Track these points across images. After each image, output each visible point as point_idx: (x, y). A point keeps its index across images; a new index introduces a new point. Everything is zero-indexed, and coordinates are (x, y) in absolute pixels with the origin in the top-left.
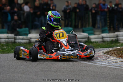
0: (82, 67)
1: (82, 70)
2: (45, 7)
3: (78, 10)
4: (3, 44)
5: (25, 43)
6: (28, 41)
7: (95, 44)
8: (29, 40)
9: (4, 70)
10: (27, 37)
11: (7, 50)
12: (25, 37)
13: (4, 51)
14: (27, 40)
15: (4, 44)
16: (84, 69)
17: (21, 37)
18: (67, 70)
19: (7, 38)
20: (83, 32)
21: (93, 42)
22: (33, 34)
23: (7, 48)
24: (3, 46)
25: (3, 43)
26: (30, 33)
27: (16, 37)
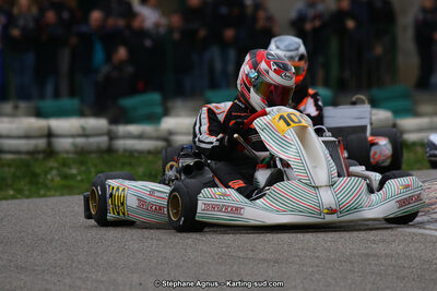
0: (374, 242)
1: (375, 255)
2: (224, 10)
3: (350, 24)
4: (65, 156)
5: (149, 152)
6: (160, 144)
7: (419, 149)
8: (167, 138)
9: (76, 259)
10: (157, 130)
11: (82, 181)
12: (148, 128)
13: (71, 183)
14: (158, 138)
15: (71, 156)
16: (380, 249)
17: (133, 129)
18: (317, 257)
19: (80, 132)
20: (374, 104)
21: (414, 144)
22: (178, 116)
23: (79, 174)
24: (65, 164)
25: (67, 152)
26: (166, 113)
27: (114, 128)
